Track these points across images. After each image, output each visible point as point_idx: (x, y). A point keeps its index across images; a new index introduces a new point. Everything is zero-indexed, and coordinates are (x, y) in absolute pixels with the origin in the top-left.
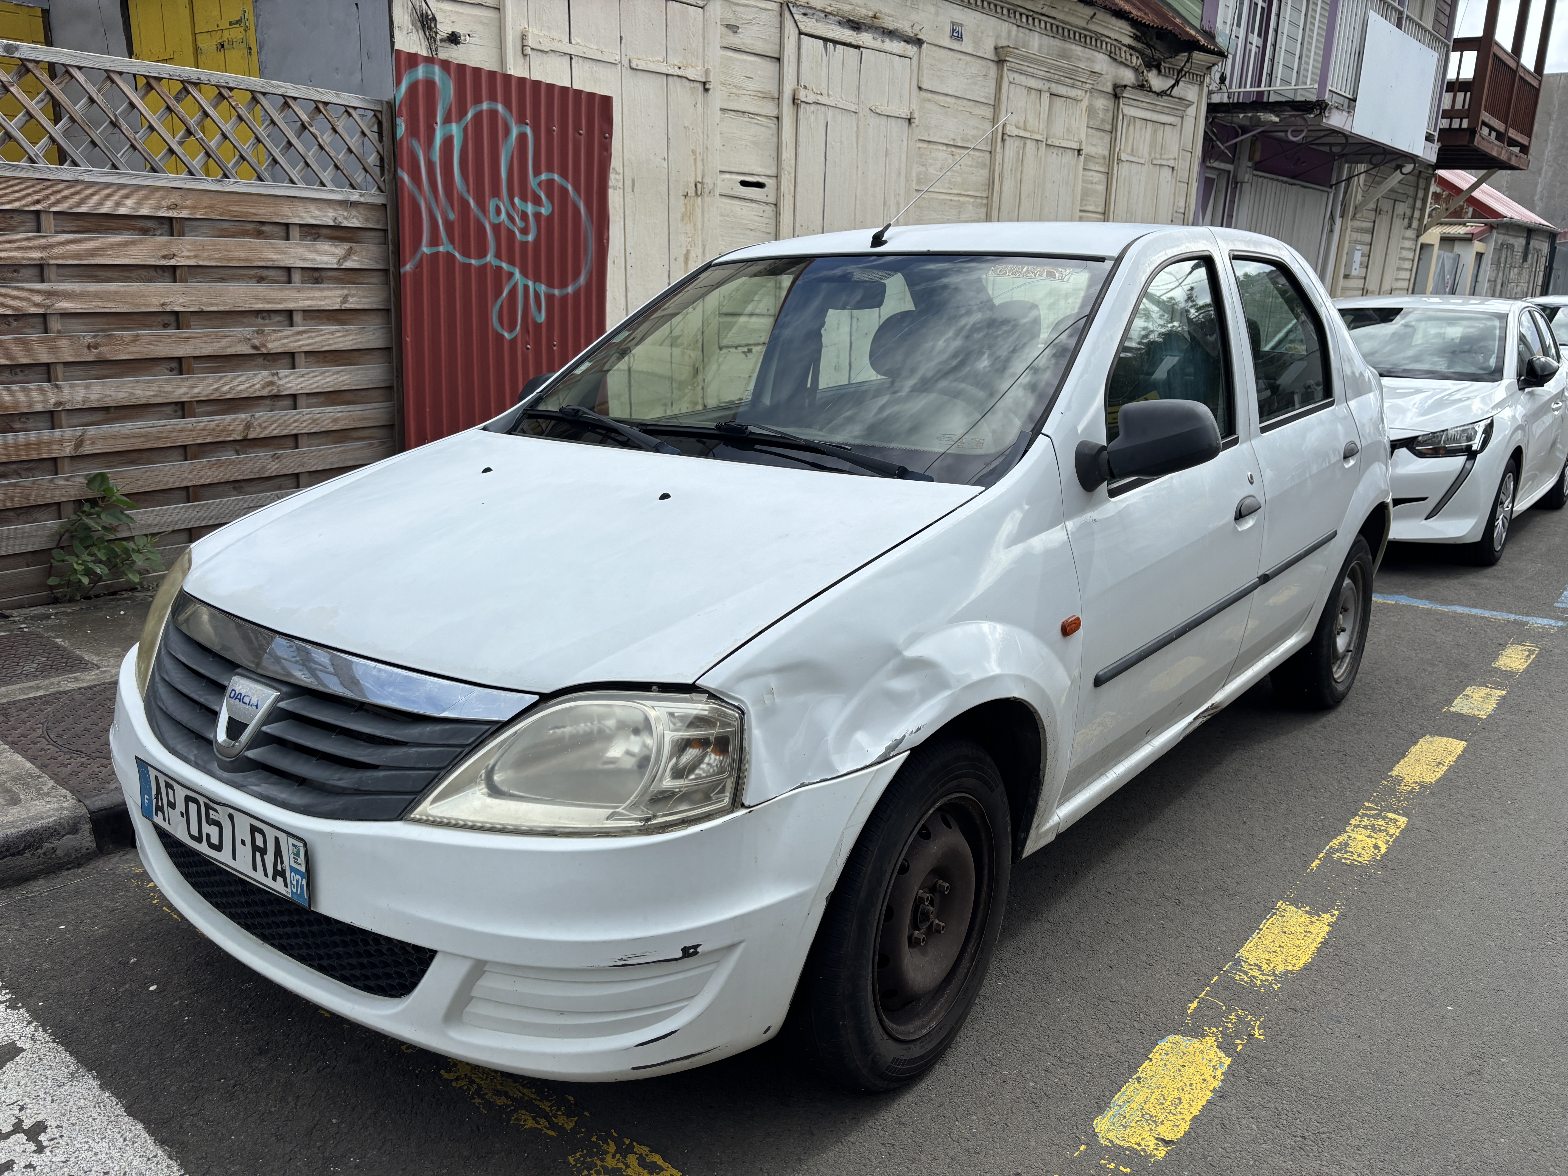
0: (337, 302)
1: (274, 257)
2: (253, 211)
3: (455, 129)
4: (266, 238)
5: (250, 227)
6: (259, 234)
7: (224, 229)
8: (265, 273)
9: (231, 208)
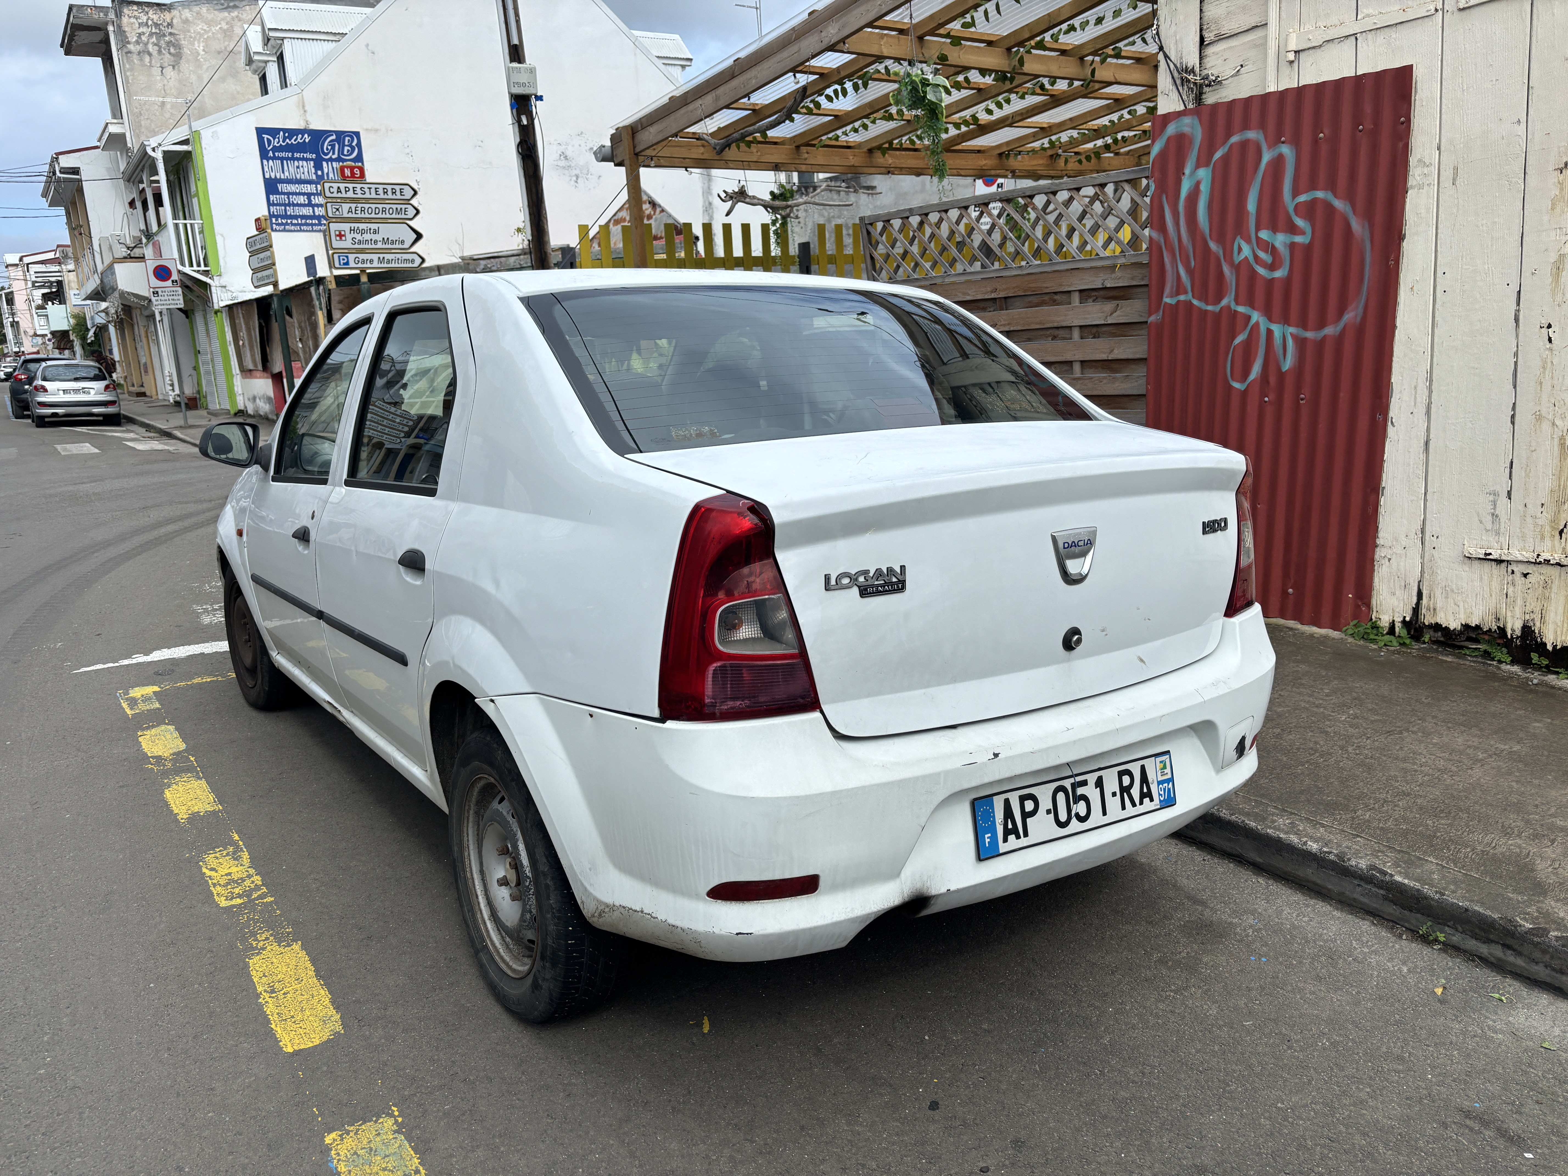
0: (1105, 353)
1: (1058, 319)
2: (1045, 285)
3: (1204, 174)
4: (1058, 304)
5: (1046, 298)
6: (1055, 303)
7: (1030, 302)
8: (1056, 332)
9: (1031, 285)
